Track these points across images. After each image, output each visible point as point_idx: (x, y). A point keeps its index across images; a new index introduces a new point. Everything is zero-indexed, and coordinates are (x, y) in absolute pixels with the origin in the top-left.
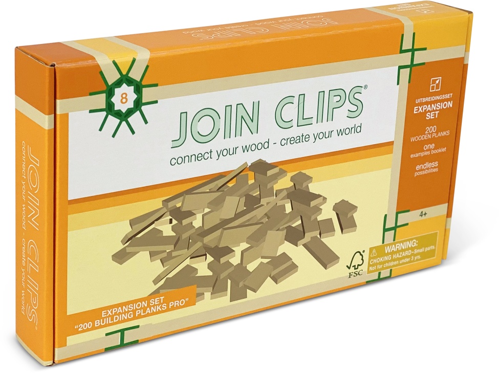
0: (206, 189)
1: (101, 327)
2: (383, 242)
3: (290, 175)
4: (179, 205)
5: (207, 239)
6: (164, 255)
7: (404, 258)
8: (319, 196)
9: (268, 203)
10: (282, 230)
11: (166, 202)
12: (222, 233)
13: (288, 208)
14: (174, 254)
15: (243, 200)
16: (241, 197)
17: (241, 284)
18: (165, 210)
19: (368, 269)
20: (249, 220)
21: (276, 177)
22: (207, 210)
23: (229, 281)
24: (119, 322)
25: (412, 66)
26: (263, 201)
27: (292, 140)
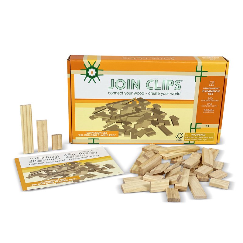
0: (121, 103)
1: (86, 136)
2: (190, 132)
3: (152, 104)
4: (111, 106)
5: (122, 118)
6: (107, 120)
7: (200, 139)
8: (164, 113)
9: (144, 111)
10: (150, 120)
11: (107, 105)
12: (127, 118)
13: (152, 114)
14: (110, 120)
15: (135, 109)
16: (134, 108)
17: (135, 134)
18: (106, 107)
19: (185, 139)
20: (137, 115)
21: (147, 104)
22: (121, 110)
23: (130, 132)
24: (92, 136)
25: (201, 76)
26: (142, 110)
27: (153, 94)
